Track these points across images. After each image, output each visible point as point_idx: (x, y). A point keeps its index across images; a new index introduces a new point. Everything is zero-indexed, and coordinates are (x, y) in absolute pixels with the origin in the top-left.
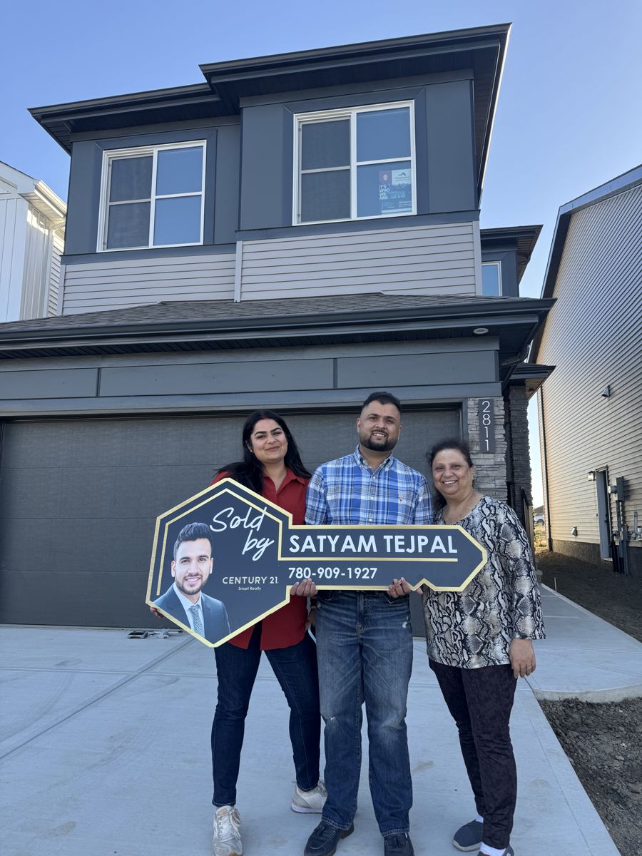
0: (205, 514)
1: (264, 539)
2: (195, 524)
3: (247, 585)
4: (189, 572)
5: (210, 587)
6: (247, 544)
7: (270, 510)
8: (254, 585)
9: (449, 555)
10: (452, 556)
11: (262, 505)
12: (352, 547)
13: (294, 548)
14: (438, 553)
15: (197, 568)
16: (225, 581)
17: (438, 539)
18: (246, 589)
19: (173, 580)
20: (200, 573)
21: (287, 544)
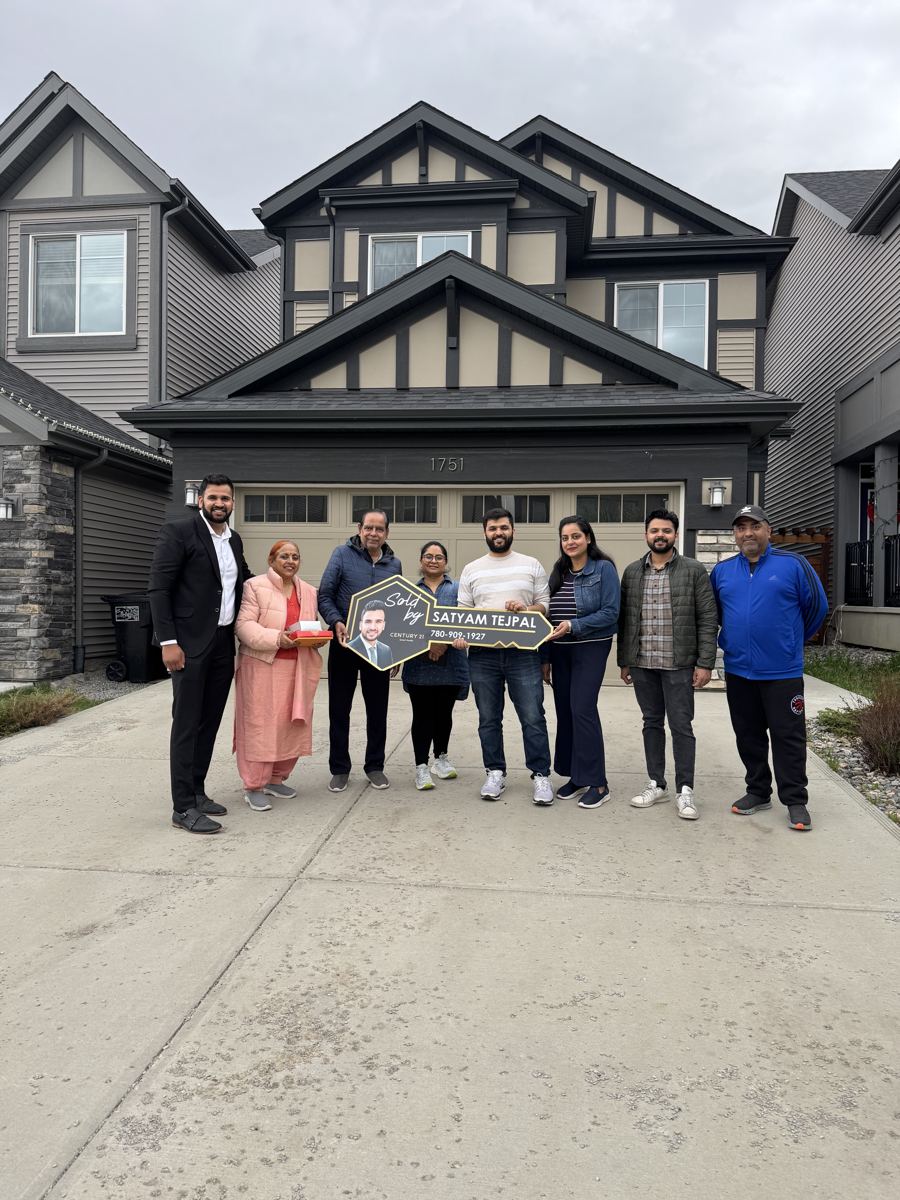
0: (383, 596)
1: (418, 613)
2: (375, 601)
3: (405, 638)
4: (370, 628)
5: (383, 637)
6: (407, 615)
7: (423, 596)
8: (410, 639)
9: (530, 629)
10: (533, 629)
11: (418, 592)
12: (472, 621)
13: (436, 619)
14: (524, 627)
15: (375, 626)
16: (392, 635)
17: (525, 619)
18: (404, 640)
19: (360, 632)
20: (377, 629)
21: (432, 616)
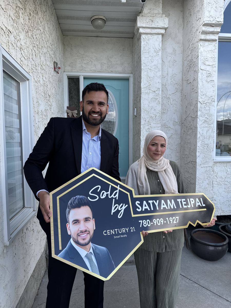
0: (84, 189)
1: (122, 204)
2: (78, 197)
3: (119, 234)
4: (80, 230)
5: (96, 238)
6: (113, 208)
7: (121, 186)
8: (123, 234)
10: (204, 207)
11: (117, 184)
12: (165, 206)
13: (139, 208)
14: (199, 207)
15: (85, 226)
16: (105, 233)
17: (197, 200)
18: (118, 237)
19: (70, 237)
20: (88, 230)
21: (135, 207)
